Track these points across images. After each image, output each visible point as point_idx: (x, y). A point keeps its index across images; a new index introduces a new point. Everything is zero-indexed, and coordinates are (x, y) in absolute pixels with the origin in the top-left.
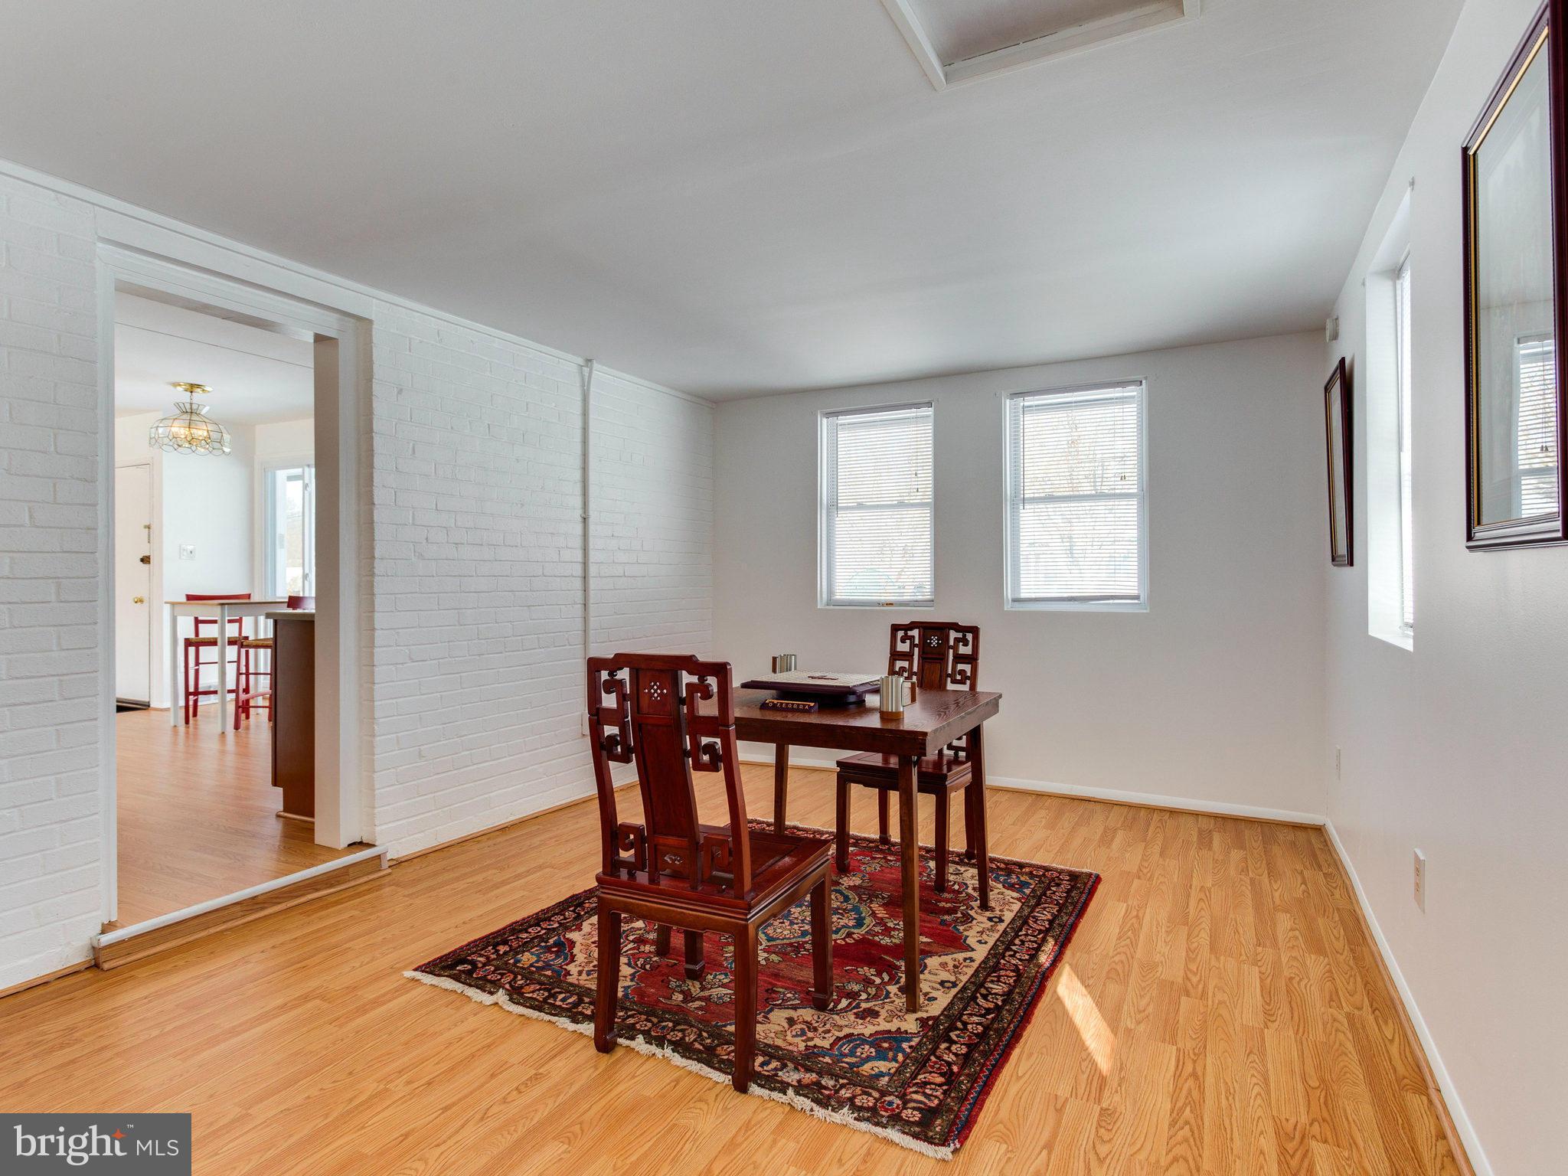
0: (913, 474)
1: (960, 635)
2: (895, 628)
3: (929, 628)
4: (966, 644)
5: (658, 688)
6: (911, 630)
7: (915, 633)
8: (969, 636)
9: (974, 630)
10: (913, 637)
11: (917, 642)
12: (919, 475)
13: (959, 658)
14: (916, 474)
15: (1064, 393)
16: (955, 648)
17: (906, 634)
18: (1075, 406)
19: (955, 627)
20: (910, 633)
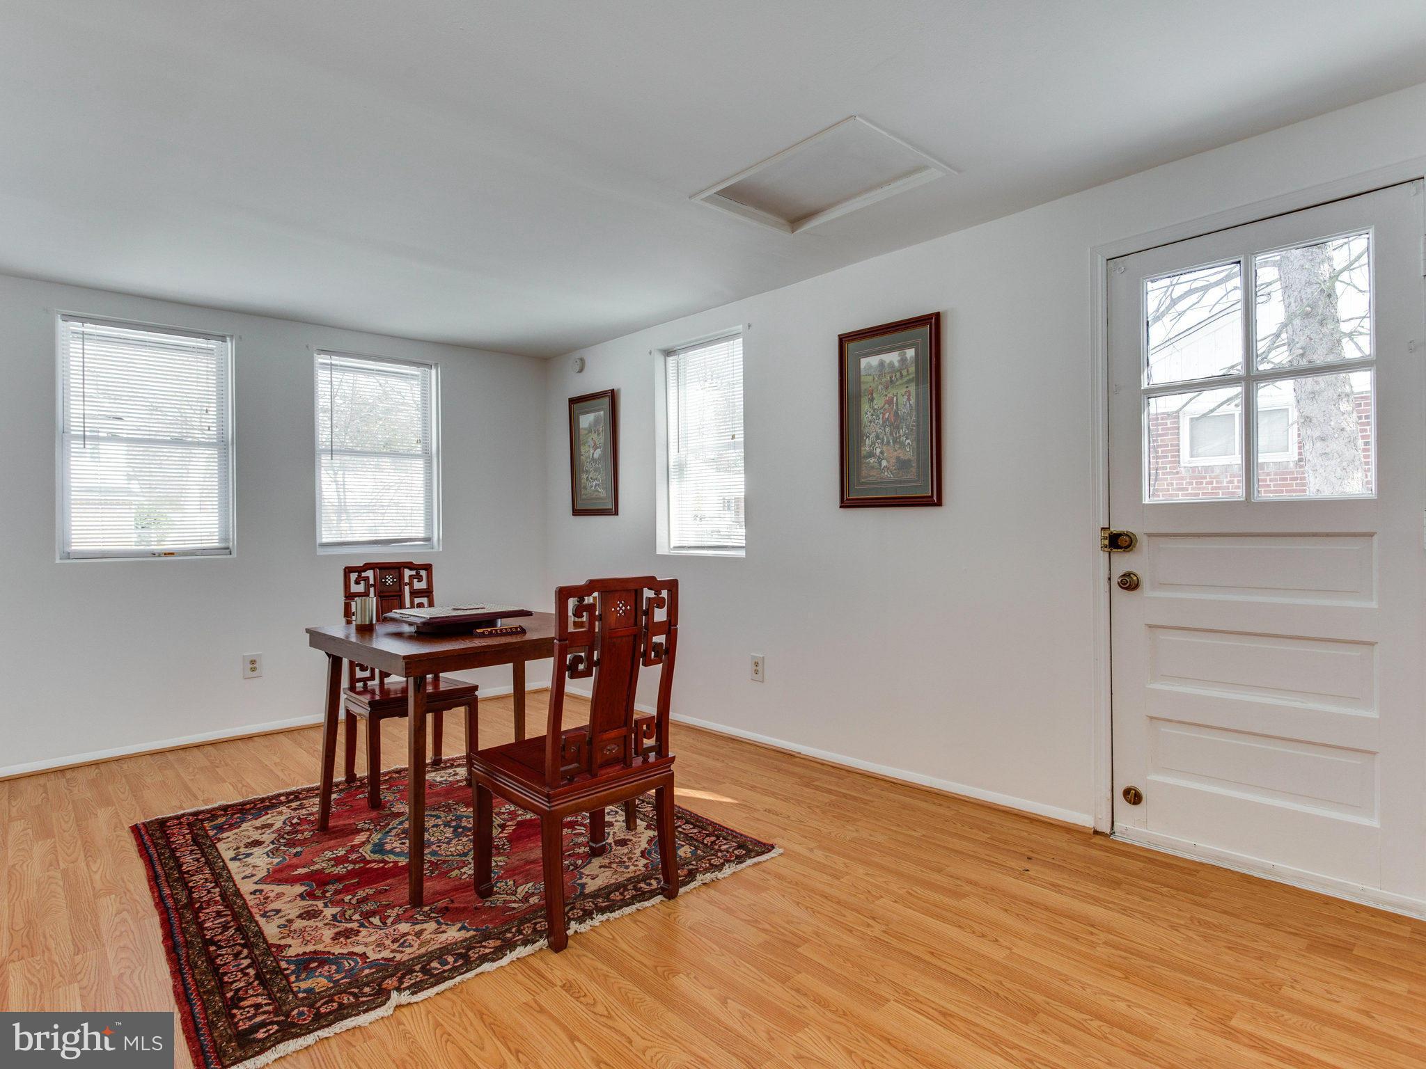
0: (204, 410)
1: (413, 573)
2: (348, 571)
3: (383, 568)
4: (420, 580)
5: (623, 605)
6: (365, 571)
7: (369, 574)
8: (423, 573)
9: (428, 568)
10: (368, 577)
11: (372, 582)
12: (209, 413)
13: (415, 593)
14: (207, 411)
15: (369, 360)
16: (411, 584)
17: (359, 576)
18: (376, 374)
19: (410, 566)
20: (364, 574)
